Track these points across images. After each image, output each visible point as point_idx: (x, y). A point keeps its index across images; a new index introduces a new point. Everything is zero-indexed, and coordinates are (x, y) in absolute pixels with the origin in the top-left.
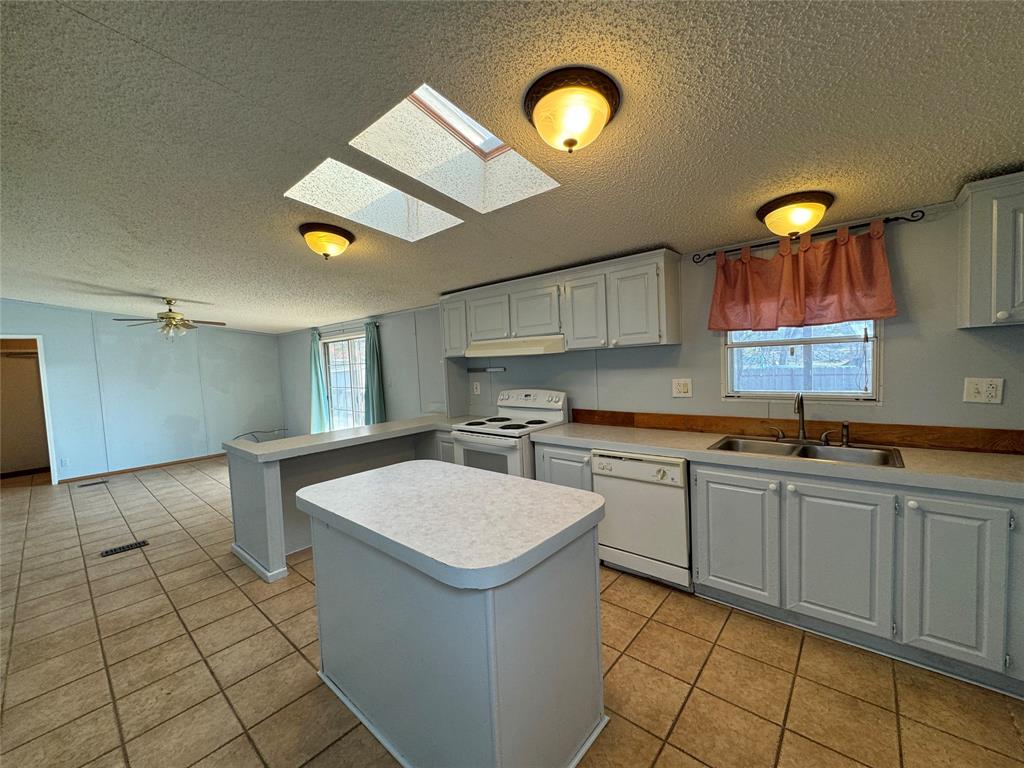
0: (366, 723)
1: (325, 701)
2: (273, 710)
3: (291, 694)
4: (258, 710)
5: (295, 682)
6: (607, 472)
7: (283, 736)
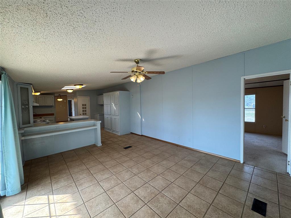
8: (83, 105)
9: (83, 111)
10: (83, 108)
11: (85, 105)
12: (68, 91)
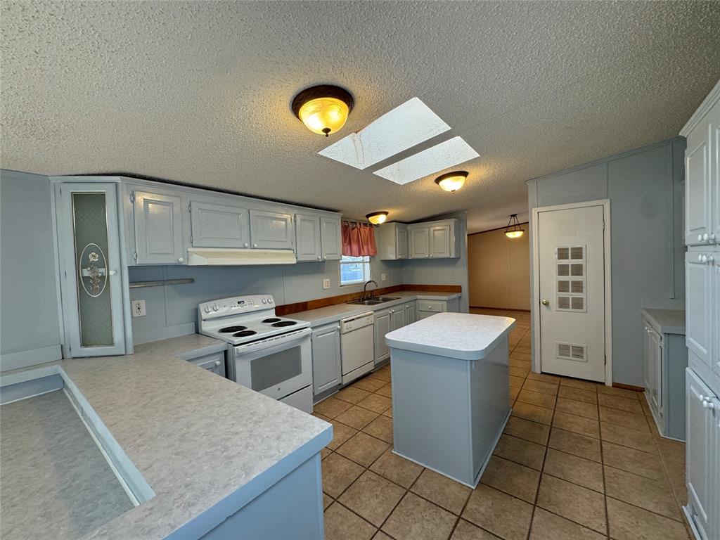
0: (492, 452)
1: (491, 475)
2: (514, 499)
3: (497, 496)
4: (520, 509)
5: (488, 499)
6: (350, 330)
7: (523, 483)
8: (562, 253)
9: (563, 286)
10: (563, 270)
11: (578, 253)
12: (442, 183)
